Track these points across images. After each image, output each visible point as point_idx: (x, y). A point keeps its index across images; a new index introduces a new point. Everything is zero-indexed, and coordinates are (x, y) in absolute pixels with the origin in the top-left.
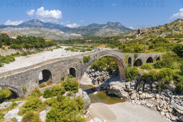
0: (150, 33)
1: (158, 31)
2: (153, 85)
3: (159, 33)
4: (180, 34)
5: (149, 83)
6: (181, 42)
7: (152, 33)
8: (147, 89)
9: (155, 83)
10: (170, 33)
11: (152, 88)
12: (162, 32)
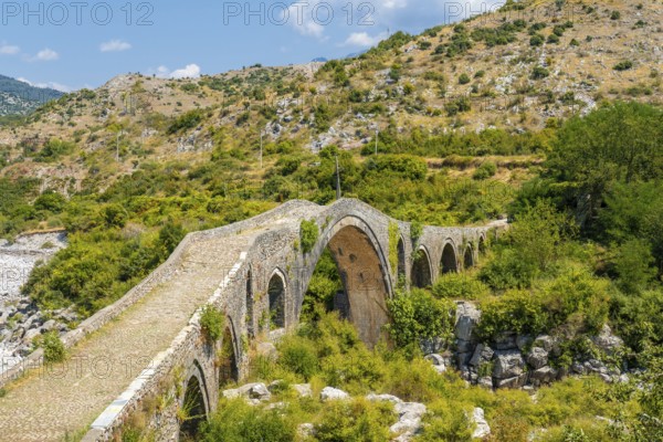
0: (242, 120)
1: (296, 112)
2: (538, 353)
3: (305, 121)
4: (435, 132)
5: (515, 349)
6: (492, 174)
7: (260, 124)
8: (513, 375)
9: (542, 341)
10: (377, 124)
11: (531, 365)
12: (327, 119)
